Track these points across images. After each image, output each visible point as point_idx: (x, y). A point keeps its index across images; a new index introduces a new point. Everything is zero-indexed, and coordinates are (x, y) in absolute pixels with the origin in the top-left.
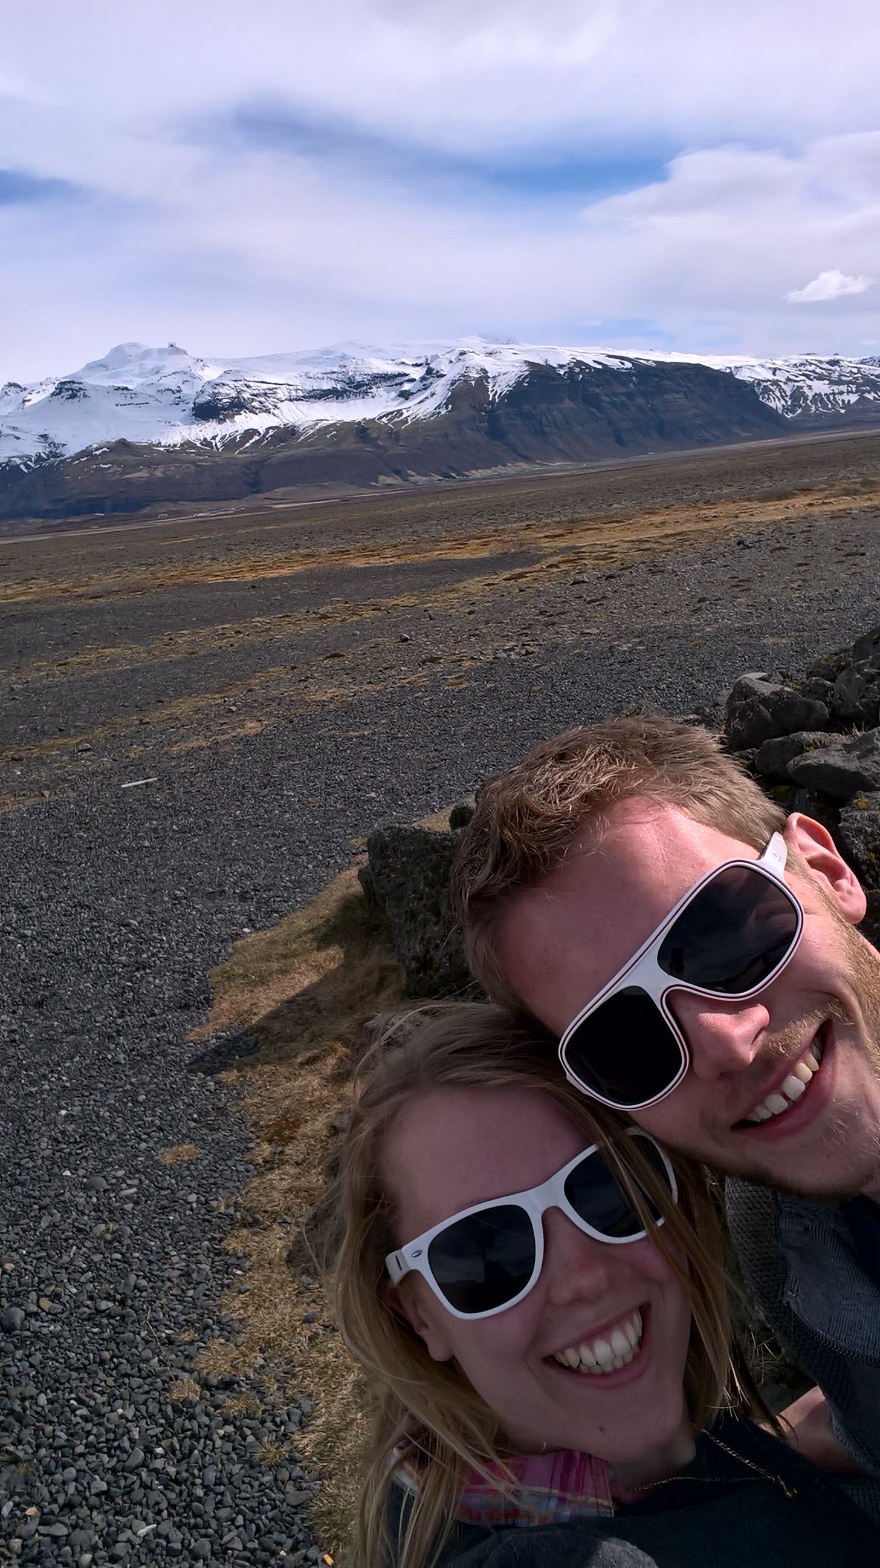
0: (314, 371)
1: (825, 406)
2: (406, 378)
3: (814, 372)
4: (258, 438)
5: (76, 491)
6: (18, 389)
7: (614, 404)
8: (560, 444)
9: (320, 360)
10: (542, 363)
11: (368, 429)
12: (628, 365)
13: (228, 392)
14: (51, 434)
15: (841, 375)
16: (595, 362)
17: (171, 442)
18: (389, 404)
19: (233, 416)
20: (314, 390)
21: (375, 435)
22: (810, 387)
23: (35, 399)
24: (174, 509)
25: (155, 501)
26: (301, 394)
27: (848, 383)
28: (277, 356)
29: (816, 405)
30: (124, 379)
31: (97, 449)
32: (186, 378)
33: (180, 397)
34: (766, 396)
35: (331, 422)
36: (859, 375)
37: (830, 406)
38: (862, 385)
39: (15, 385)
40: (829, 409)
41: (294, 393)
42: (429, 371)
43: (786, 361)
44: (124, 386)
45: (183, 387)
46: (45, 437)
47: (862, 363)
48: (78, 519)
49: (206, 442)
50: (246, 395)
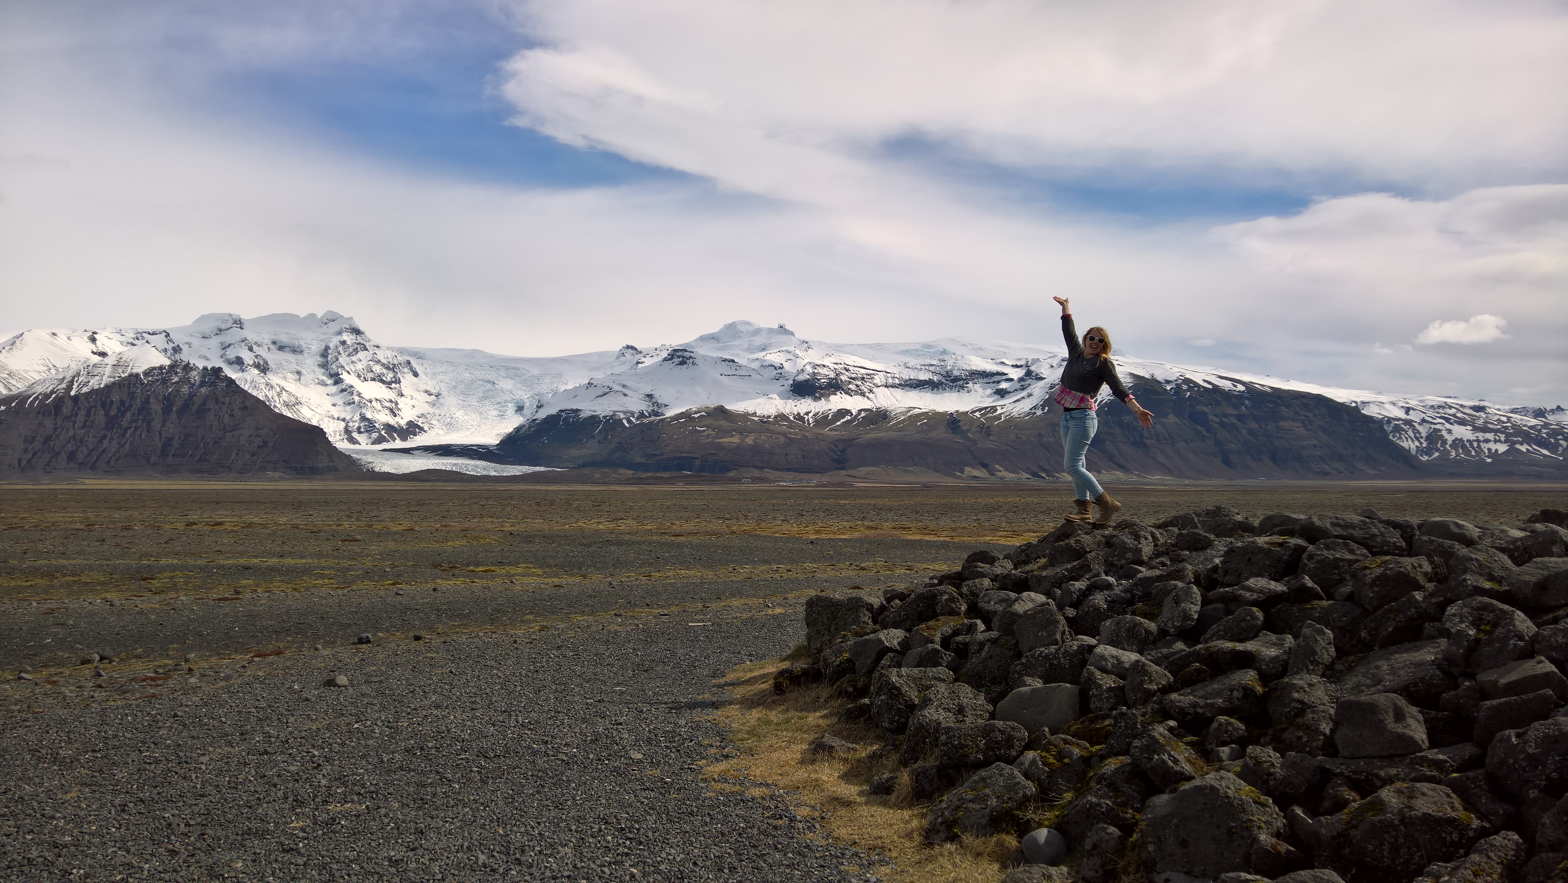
0: (912, 362)
1: (1468, 452)
2: (1004, 377)
3: (1454, 415)
4: (849, 418)
5: (669, 448)
6: (635, 352)
7: (1223, 425)
8: (1161, 458)
9: (920, 353)
10: (1147, 376)
11: (959, 421)
12: (1241, 388)
13: (827, 373)
14: (657, 394)
15: (1486, 422)
16: (1204, 381)
17: (766, 413)
18: (984, 399)
19: (829, 395)
20: (911, 379)
21: (965, 428)
22: (1449, 431)
23: (648, 362)
24: (758, 475)
25: (742, 466)
26: (897, 381)
27: (1496, 431)
28: (879, 345)
29: (1457, 451)
30: (731, 352)
31: (696, 413)
32: (790, 356)
33: (781, 374)
34: (1398, 435)
35: (924, 411)
36: (1509, 424)
37: (1473, 453)
38: (1515, 434)
39: (632, 348)
40: (1473, 456)
41: (890, 380)
42: (1029, 373)
43: (1421, 401)
44: (732, 358)
45: (786, 365)
46: (650, 396)
47: (1514, 411)
48: (666, 475)
49: (799, 417)
50: (844, 378)
